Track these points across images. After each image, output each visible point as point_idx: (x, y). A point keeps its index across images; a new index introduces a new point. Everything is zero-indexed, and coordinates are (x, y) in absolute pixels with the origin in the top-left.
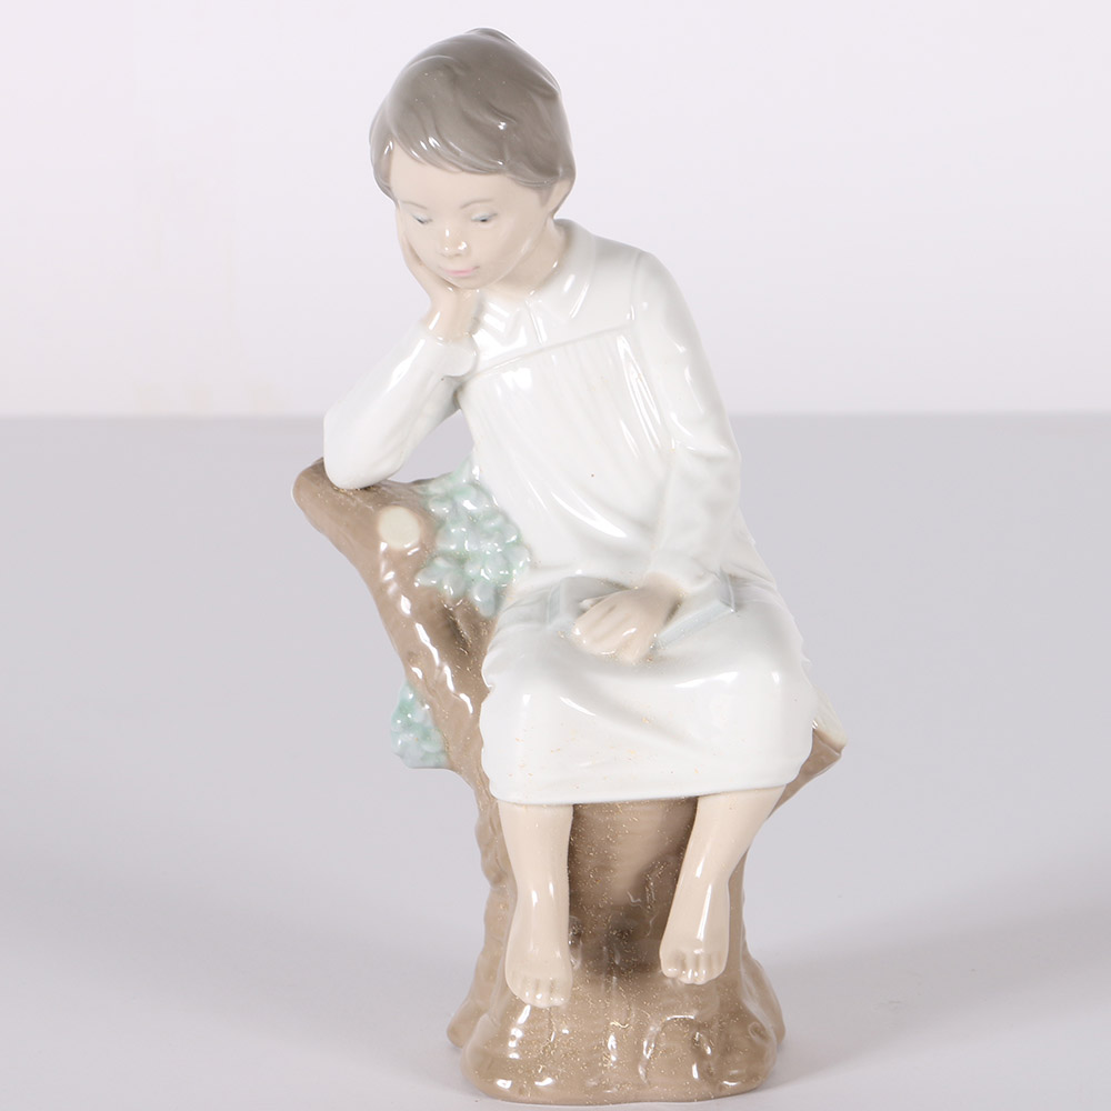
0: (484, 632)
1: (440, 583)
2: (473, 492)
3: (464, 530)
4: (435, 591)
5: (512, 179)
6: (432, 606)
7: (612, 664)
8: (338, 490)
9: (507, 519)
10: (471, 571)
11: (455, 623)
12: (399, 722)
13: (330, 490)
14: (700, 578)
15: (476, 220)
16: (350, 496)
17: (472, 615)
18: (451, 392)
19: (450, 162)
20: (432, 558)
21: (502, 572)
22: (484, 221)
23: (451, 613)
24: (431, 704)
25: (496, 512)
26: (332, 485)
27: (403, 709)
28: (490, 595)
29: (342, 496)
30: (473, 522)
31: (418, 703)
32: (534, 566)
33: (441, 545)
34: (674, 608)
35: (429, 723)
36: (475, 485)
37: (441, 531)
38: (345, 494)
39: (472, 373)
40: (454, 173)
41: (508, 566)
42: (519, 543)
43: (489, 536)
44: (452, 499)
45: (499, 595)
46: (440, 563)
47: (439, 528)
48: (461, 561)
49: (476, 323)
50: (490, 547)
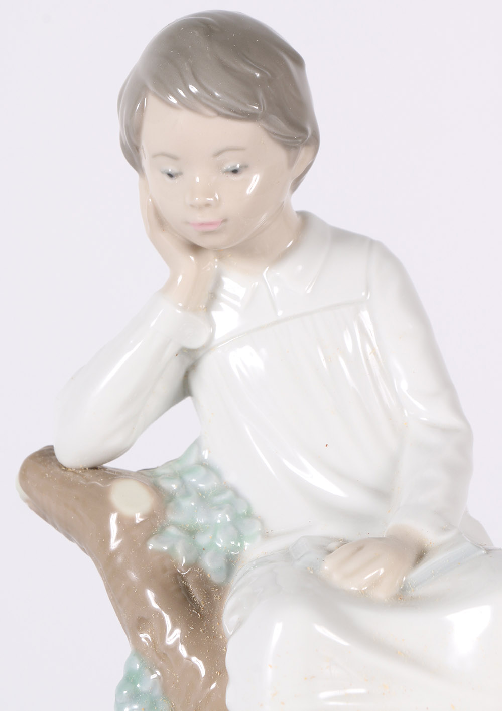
0: (216, 597)
1: (172, 549)
2: (202, 471)
3: (193, 504)
4: (167, 556)
5: (265, 130)
6: (164, 570)
7: (363, 599)
8: (66, 469)
9: (237, 494)
10: (203, 540)
11: (187, 588)
12: (125, 692)
13: (58, 470)
14: (445, 530)
15: (227, 171)
16: (78, 474)
17: (204, 582)
18: (182, 373)
19: (208, 107)
20: (163, 528)
21: (233, 543)
22: (235, 171)
23: (183, 579)
24: (161, 670)
25: (224, 488)
26: (60, 465)
27: (130, 679)
28: (221, 563)
29: (72, 474)
30: (203, 498)
31: (147, 671)
32: (266, 535)
33: (171, 517)
34: (421, 556)
35: (157, 692)
36: (203, 464)
37: (171, 504)
38: (74, 472)
39: (207, 347)
40: (210, 117)
41: (240, 537)
42: (249, 515)
43: (220, 508)
44: (181, 478)
45: (230, 564)
46: (172, 530)
47: (170, 501)
48: (192, 533)
49: (212, 298)
50: (221, 517)
